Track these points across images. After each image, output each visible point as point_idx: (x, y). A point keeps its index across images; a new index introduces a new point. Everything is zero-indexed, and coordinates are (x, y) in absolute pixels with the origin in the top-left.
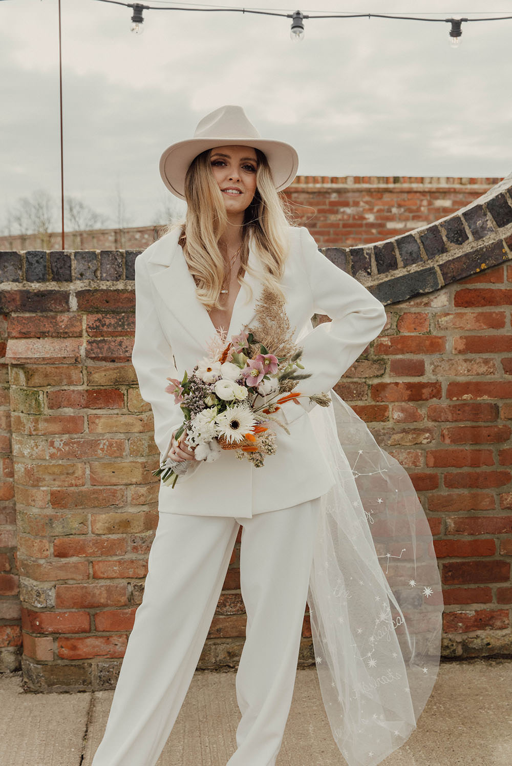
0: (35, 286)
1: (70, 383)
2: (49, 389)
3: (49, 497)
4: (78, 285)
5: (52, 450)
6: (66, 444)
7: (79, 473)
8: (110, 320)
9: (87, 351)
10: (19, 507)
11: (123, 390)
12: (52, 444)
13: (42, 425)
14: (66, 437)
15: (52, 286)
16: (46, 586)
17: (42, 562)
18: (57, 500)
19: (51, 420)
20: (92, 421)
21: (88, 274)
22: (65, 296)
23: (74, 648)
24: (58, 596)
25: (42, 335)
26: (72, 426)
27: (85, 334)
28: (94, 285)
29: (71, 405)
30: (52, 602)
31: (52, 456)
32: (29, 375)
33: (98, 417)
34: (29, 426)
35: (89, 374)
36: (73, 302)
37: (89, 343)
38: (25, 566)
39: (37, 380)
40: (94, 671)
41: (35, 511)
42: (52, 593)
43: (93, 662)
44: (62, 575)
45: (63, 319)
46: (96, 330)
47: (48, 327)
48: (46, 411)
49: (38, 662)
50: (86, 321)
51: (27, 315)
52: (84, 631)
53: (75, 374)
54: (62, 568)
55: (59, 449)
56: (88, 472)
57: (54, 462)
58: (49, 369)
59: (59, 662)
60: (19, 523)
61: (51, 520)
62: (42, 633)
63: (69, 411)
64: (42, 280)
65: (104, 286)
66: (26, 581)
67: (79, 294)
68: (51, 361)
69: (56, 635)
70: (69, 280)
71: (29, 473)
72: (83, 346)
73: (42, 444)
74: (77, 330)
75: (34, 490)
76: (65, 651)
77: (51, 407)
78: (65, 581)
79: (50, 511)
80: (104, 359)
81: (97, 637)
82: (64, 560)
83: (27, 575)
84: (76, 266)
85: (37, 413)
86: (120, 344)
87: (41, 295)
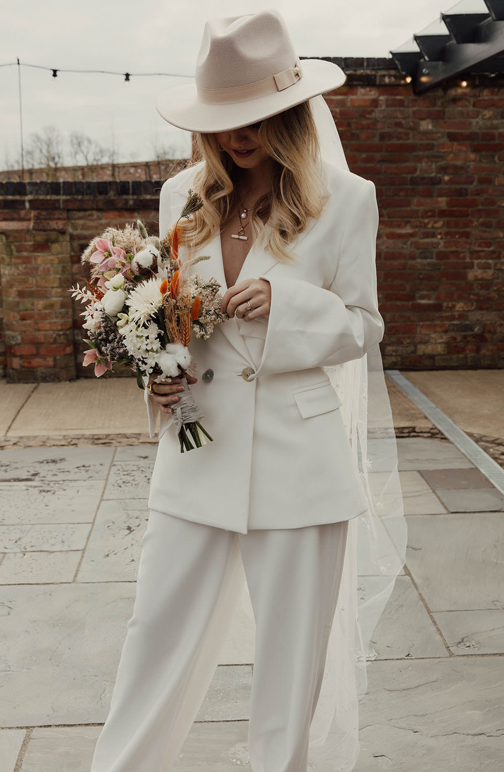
0: (10, 197)
1: (26, 241)
2: (16, 244)
3: (17, 293)
4: (29, 197)
5: (18, 271)
6: (24, 268)
7: (30, 282)
8: (44, 213)
9: (33, 227)
10: (4, 298)
11: (50, 244)
12: (18, 269)
13: (13, 260)
14: (24, 266)
15: (17, 197)
16: (16, 334)
17: (14, 322)
18: (21, 294)
19: (17, 257)
20: (36, 258)
21: (34, 192)
22: (23, 202)
23: (30, 363)
24: (22, 339)
25: (12, 220)
26: (27, 260)
27: (32, 219)
28: (36, 197)
29: (26, 251)
30: (19, 341)
31: (18, 274)
32: (7, 237)
33: (38, 256)
34: (7, 260)
35: (34, 237)
36: (27, 205)
37: (34, 223)
38: (7, 325)
39: (11, 239)
40: (39, 374)
41: (11, 299)
42: (19, 337)
43: (38, 369)
44: (23, 328)
45: (23, 213)
46: (37, 218)
47: (15, 216)
48: (15, 254)
49: (14, 369)
50: (33, 214)
51: (6, 211)
52: (33, 355)
53: (28, 237)
54: (24, 325)
55: (21, 271)
56: (34, 282)
57: (19, 277)
58: (16, 235)
59: (23, 369)
60: (4, 305)
61: (18, 304)
62: (15, 356)
63: (25, 254)
64: (13, 194)
65: (41, 197)
66: (8, 333)
67: (30, 201)
68: (17, 231)
69: (21, 357)
70: (25, 194)
71: (8, 282)
72: (31, 225)
73: (14, 269)
74: (28, 217)
75: (10, 290)
76: (26, 364)
77: (17, 251)
78: (25, 332)
79: (17, 299)
80: (41, 230)
81: (40, 358)
82: (25, 322)
83: (9, 330)
84: (28, 188)
85: (10, 254)
86: (48, 224)
87: (13, 201)
